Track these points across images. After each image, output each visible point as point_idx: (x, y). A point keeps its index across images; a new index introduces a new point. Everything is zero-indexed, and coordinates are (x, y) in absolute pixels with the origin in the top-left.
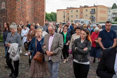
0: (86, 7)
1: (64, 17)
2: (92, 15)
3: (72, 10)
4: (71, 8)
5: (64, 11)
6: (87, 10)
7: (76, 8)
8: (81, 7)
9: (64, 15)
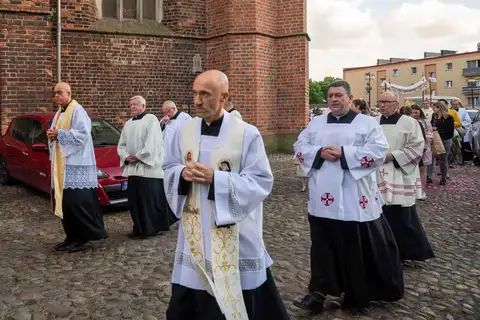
0: (445, 54)
1: (369, 90)
2: (470, 81)
3: (396, 67)
4: (392, 62)
5: (367, 71)
6: (450, 65)
7: (411, 61)
8: (428, 57)
9: (368, 84)
